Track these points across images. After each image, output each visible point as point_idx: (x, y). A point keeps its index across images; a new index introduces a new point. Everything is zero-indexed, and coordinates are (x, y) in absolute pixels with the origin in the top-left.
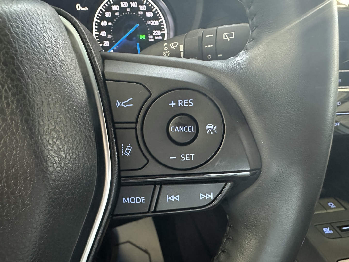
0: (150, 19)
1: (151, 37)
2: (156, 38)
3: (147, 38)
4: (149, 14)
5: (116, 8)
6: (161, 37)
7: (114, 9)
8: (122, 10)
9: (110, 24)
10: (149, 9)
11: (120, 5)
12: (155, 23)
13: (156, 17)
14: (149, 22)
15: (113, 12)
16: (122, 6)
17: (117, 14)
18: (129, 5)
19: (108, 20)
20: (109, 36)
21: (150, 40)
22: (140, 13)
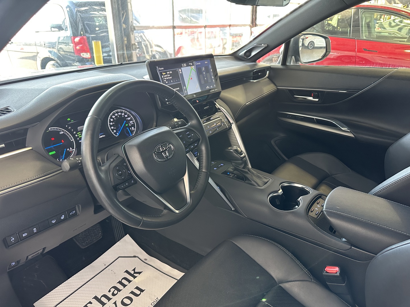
0: (127, 117)
1: (130, 124)
2: (131, 124)
3: (128, 125)
4: (126, 116)
5: (114, 117)
6: (133, 123)
7: (113, 117)
8: (116, 117)
9: (114, 123)
10: (125, 114)
11: (115, 115)
12: (129, 119)
13: (129, 117)
14: (127, 119)
15: (113, 119)
16: (116, 115)
17: (115, 119)
18: (118, 114)
19: (112, 122)
20: (115, 128)
21: (130, 125)
22: (123, 116)
